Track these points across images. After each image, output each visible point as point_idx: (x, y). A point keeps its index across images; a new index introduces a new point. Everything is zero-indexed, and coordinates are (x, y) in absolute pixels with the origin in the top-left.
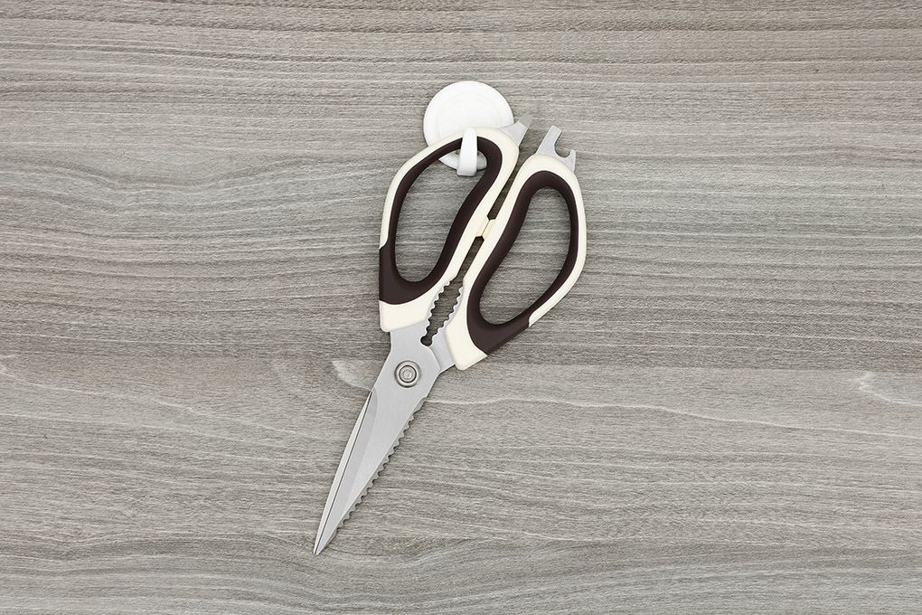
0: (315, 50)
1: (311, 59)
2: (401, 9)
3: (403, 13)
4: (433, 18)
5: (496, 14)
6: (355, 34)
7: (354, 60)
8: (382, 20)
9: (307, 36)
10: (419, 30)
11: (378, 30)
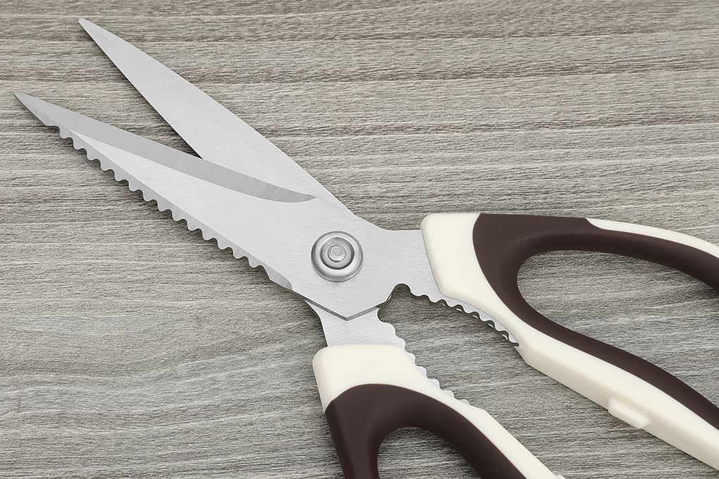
0: (351, 115)
1: (346, 131)
2: (510, 35)
3: (517, 43)
4: (573, 49)
5: (695, 37)
6: (426, 83)
7: (426, 129)
8: (477, 56)
9: (334, 91)
10: (549, 71)
11: (469, 74)
